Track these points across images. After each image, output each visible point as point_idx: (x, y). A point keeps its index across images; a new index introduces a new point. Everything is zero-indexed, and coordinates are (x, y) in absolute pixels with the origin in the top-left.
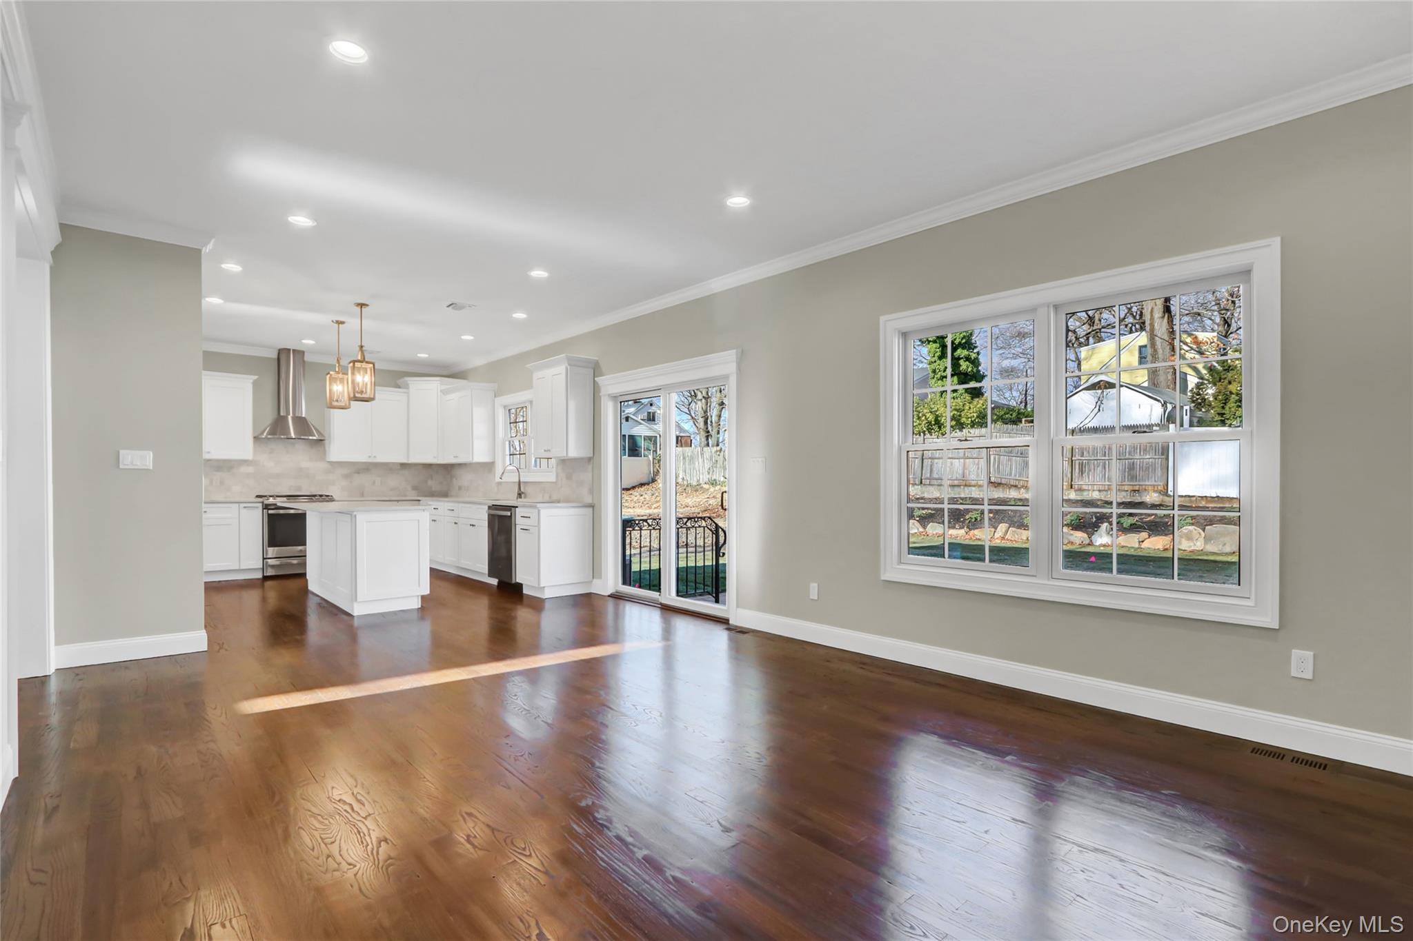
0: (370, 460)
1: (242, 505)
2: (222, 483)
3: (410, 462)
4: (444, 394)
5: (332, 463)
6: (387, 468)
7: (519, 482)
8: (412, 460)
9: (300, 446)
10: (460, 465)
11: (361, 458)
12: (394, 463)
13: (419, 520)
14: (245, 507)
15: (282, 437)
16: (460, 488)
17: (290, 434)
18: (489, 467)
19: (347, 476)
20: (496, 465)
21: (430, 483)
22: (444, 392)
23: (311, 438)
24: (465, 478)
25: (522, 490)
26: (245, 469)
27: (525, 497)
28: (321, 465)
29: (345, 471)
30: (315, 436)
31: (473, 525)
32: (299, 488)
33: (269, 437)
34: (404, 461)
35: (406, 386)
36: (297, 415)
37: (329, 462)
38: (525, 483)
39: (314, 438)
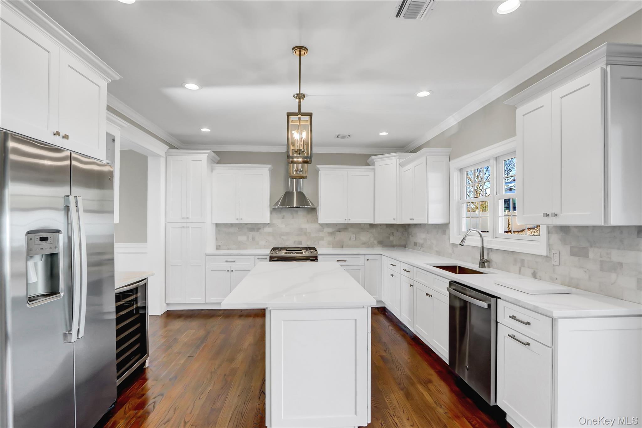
0: (346, 222)
1: (257, 257)
2: (254, 239)
3: (376, 222)
4: (401, 166)
5: (322, 225)
6: (360, 227)
7: (482, 248)
8: (377, 221)
9: (301, 213)
10: (415, 225)
11: (341, 221)
12: (365, 224)
13: (356, 320)
14: (258, 259)
15: (288, 207)
16: (415, 244)
17: (294, 205)
18: (443, 228)
19: (332, 234)
20: (451, 225)
21: (392, 238)
22: (402, 165)
23: (306, 207)
24: (420, 237)
25: (486, 257)
26: (268, 230)
27: (489, 267)
28: (315, 226)
29: (330, 230)
30: (310, 205)
31: (430, 296)
32: (300, 243)
33: (280, 207)
34: (372, 222)
35: (373, 164)
36: (299, 191)
37: (320, 224)
38: (488, 249)
39: (309, 207)
